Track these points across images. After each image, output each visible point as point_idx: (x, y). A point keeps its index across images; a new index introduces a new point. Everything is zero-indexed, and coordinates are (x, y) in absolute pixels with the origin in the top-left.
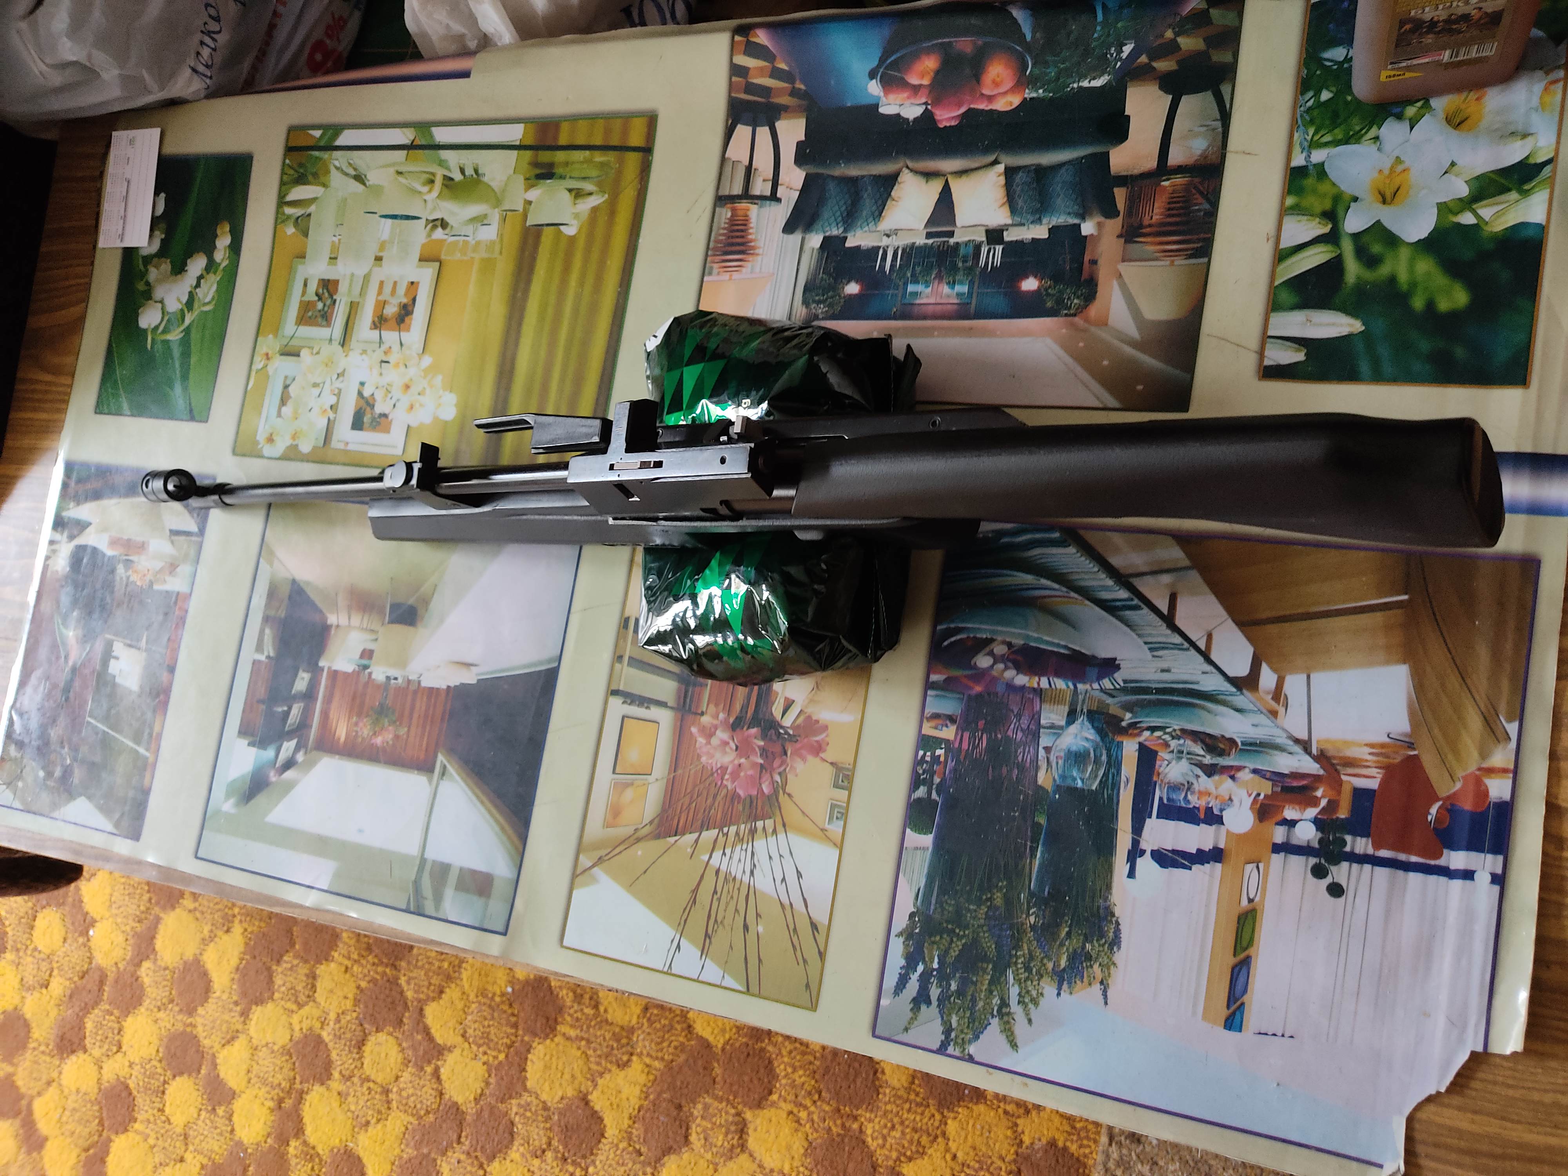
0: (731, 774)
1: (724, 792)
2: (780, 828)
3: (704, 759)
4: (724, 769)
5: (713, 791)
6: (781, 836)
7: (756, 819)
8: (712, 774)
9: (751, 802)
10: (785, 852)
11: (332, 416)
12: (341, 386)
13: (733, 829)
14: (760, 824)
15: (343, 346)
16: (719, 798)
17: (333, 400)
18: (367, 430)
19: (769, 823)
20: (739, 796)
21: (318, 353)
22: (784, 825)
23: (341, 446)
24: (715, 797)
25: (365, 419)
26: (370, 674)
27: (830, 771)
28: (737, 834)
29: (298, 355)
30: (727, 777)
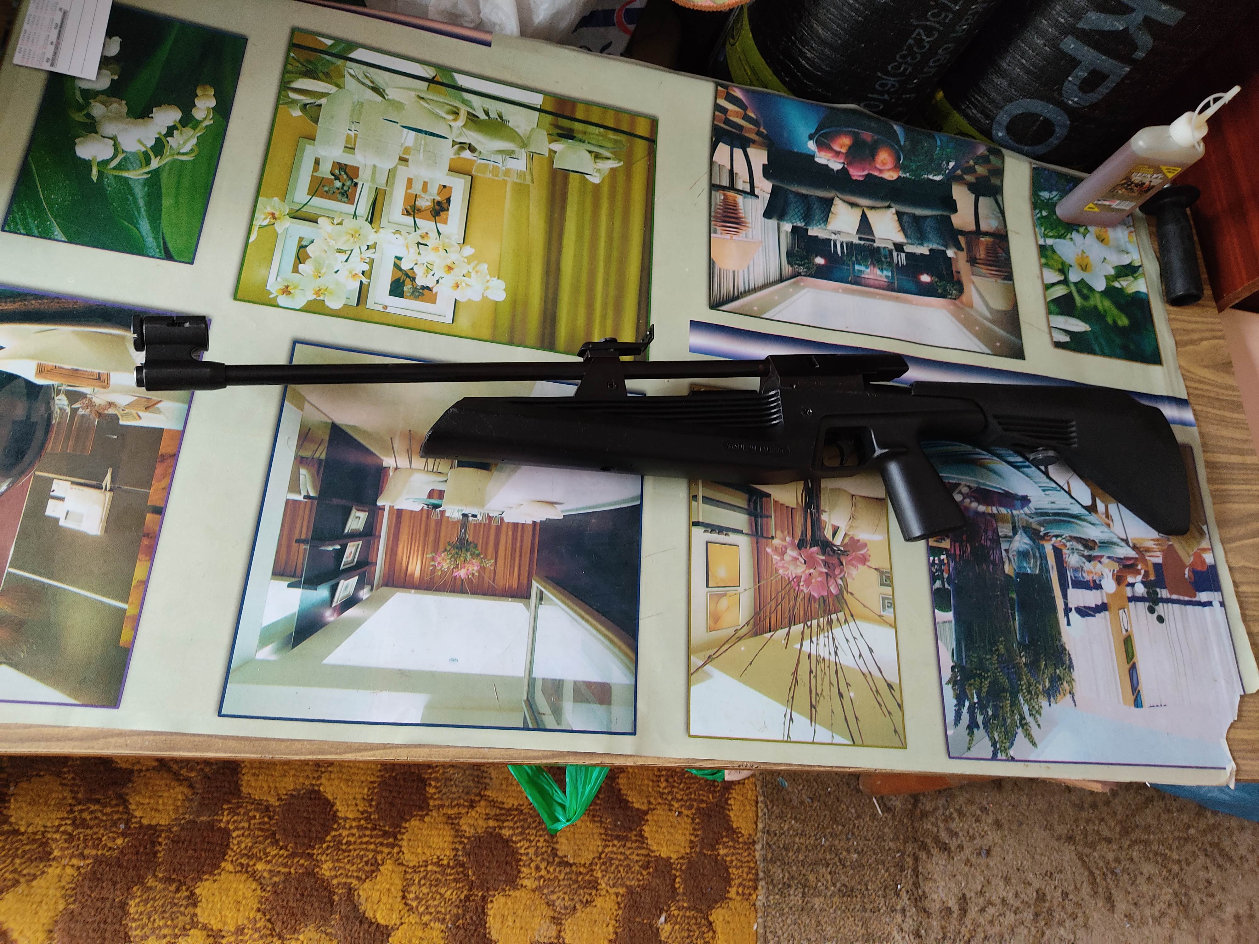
0: (805, 581)
1: (802, 594)
2: (849, 618)
3: (781, 571)
4: (798, 578)
5: (793, 595)
6: (852, 624)
7: (830, 614)
8: (790, 583)
9: (824, 601)
10: (857, 635)
11: (365, 281)
12: (372, 256)
13: (815, 622)
14: (834, 616)
15: (371, 223)
16: (799, 600)
17: (366, 267)
18: (408, 298)
19: (841, 615)
20: (814, 597)
21: (340, 224)
22: (852, 616)
23: (380, 308)
24: (795, 599)
25: (405, 289)
26: (443, 513)
27: (876, 575)
28: (818, 625)
29: (316, 222)
30: (802, 584)
